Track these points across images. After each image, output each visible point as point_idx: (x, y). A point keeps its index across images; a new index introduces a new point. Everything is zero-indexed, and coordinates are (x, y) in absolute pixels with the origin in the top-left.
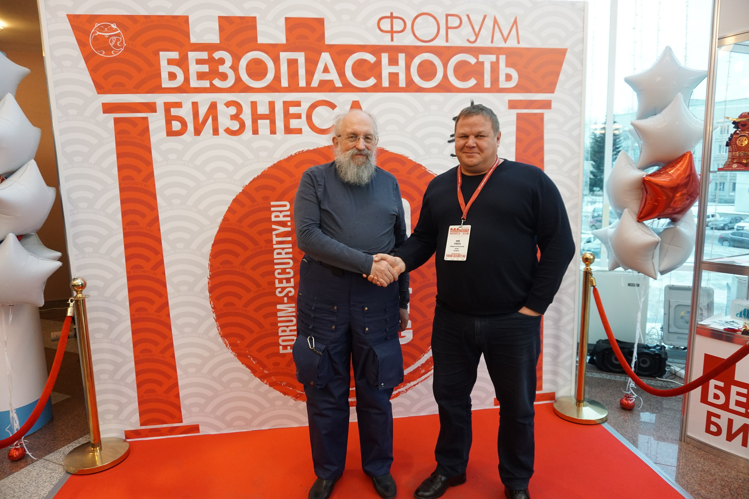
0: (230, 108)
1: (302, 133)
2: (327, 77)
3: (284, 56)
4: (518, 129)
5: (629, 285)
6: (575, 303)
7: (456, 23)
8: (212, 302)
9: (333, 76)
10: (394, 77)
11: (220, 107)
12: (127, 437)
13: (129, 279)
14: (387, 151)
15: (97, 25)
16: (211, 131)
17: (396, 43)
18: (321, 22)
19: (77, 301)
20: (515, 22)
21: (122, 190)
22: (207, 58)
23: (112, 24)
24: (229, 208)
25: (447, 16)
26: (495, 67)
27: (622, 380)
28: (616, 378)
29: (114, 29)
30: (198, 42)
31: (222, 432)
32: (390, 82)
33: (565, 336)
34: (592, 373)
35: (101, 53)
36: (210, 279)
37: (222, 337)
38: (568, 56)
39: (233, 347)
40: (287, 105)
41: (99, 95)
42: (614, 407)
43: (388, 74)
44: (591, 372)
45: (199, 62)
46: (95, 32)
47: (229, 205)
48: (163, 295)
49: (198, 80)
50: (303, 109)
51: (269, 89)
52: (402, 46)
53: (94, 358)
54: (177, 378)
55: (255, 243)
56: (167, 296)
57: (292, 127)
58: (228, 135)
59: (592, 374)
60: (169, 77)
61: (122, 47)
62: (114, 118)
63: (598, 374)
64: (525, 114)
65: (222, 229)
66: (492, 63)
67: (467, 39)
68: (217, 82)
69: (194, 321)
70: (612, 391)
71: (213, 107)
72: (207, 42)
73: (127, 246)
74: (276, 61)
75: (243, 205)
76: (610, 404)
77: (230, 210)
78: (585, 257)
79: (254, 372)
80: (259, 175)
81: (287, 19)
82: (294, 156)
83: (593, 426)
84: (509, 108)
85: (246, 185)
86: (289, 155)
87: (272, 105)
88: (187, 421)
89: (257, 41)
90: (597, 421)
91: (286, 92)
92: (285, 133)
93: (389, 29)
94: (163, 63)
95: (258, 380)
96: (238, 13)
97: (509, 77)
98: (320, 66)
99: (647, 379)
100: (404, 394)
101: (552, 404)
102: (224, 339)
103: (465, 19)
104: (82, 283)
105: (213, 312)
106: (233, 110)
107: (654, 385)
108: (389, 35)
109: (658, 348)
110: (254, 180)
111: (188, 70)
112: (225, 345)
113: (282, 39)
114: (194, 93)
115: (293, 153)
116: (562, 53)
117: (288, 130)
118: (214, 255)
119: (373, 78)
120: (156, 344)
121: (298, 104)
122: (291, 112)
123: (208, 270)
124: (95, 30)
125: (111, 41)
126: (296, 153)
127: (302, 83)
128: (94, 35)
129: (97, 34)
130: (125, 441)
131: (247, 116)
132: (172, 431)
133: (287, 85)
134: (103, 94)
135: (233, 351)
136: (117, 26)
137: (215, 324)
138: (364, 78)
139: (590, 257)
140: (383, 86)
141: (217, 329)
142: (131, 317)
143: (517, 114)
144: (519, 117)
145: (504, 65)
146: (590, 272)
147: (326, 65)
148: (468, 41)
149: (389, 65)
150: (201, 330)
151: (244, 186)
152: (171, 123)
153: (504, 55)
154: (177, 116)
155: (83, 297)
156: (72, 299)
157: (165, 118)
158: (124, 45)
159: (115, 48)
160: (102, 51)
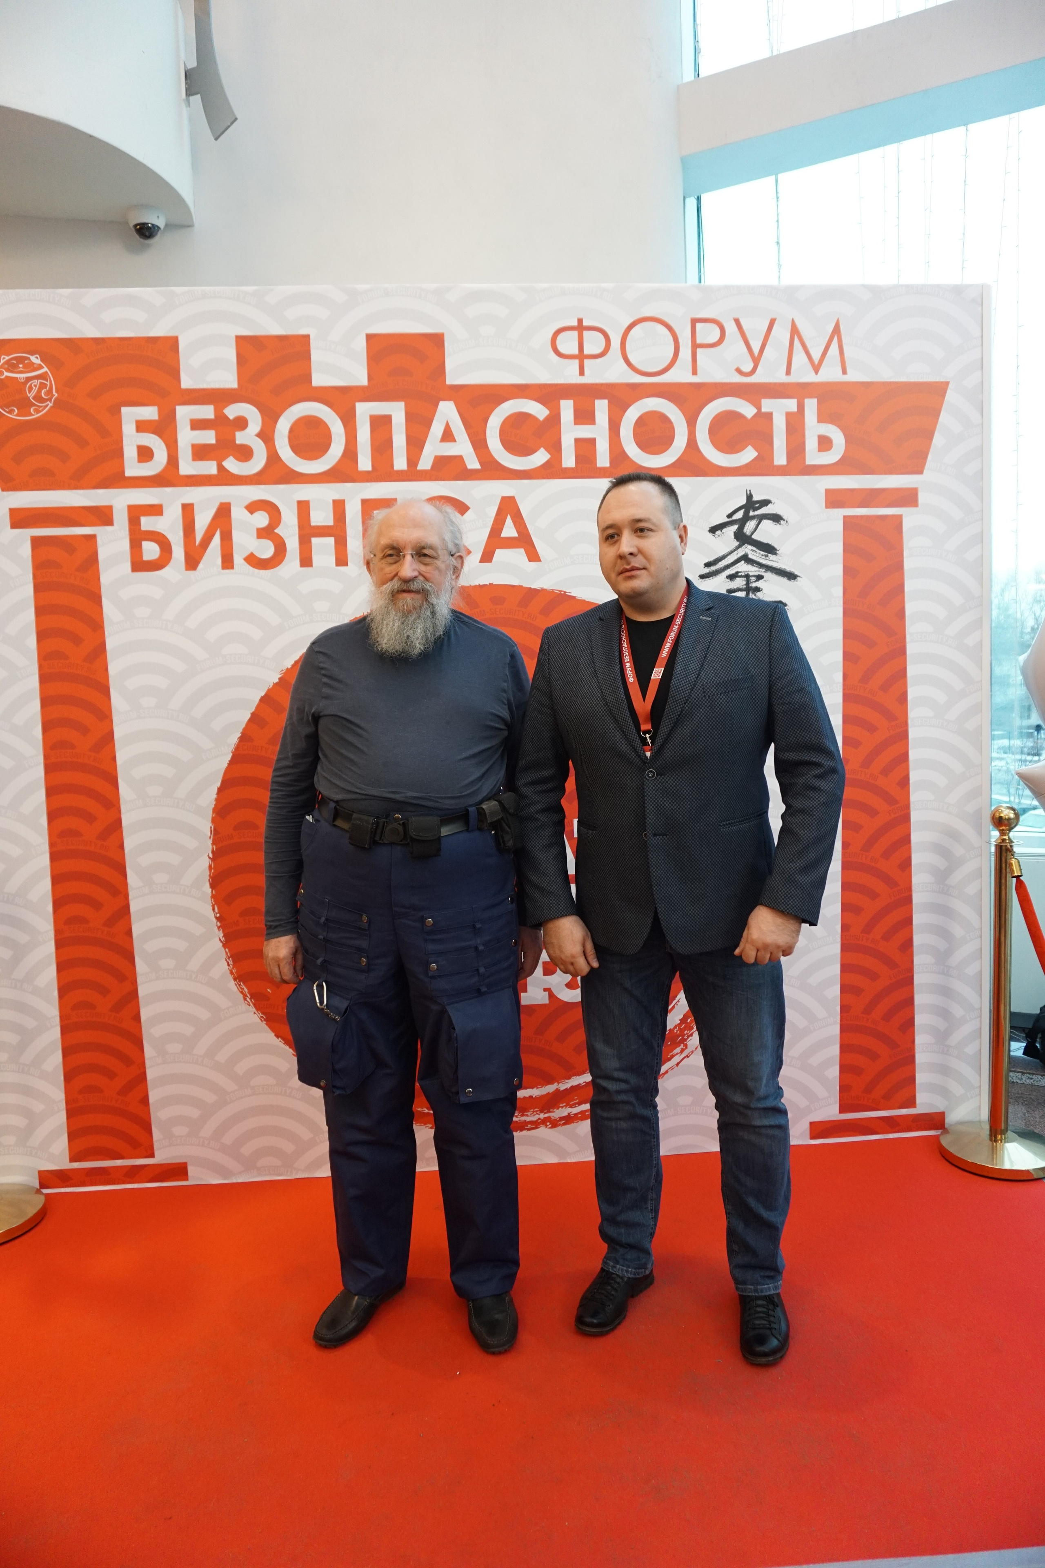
0: (256, 514)
2: (450, 450)
3: (364, 410)
4: (847, 548)
6: (981, 917)
7: (714, 336)
8: (216, 906)
9: (463, 447)
10: (585, 447)
11: (238, 514)
12: (43, 1185)
13: (55, 856)
14: (574, 597)
15: (4, 359)
16: (219, 561)
17: (590, 378)
18: (437, 340)
20: (837, 330)
21: (44, 679)
22: (212, 416)
23: (32, 355)
24: (253, 714)
25: (694, 322)
26: (795, 423)
29: (35, 366)
30: (195, 387)
31: (234, 1181)
32: (579, 458)
33: (961, 987)
34: (1031, 1076)
35: (9, 412)
36: (213, 859)
37: (235, 979)
38: (951, 396)
39: (258, 1001)
40: (369, 506)
41: (5, 493)
43: (573, 442)
44: (1030, 1074)
45: (197, 425)
47: (253, 710)
48: (120, 890)
49: (194, 459)
51: (335, 475)
52: (602, 385)
54: (144, 1063)
56: (128, 894)
58: (251, 568)
59: (1031, 1079)
60: (138, 455)
61: (50, 400)
62: (32, 537)
64: (862, 517)
65: (237, 758)
66: (788, 415)
67: (735, 367)
68: (232, 465)
69: (180, 945)
71: (223, 512)
72: (214, 387)
73: (51, 791)
74: (349, 420)
75: (278, 708)
77: (255, 718)
78: (999, 817)
81: (370, 338)
83: (1028, 1182)
84: (827, 507)
85: (287, 669)
87: (339, 507)
88: (163, 1155)
89: (311, 382)
90: (1033, 1173)
91: (367, 481)
93: (575, 351)
94: (128, 429)
96: (275, 329)
97: (825, 443)
98: (437, 429)
101: (938, 1137)
102: (240, 985)
103: (731, 328)
105: (219, 928)
106: (262, 519)
108: (576, 362)
111: (176, 441)
112: (241, 996)
113: (359, 377)
114: (187, 485)
116: (938, 390)
118: (222, 811)
119: (542, 450)
120: (104, 991)
123: (210, 842)
125: (30, 389)
127: (400, 463)
129: (3, 377)
130: (38, 1191)
131: (289, 530)
132: (133, 1174)
133: (369, 468)
134: (12, 490)
135: (257, 1009)
136: (41, 360)
137: (223, 953)
138: (525, 451)
139: (1007, 816)
140: (564, 465)
141: (226, 962)
142: (56, 936)
143: (845, 517)
144: (849, 524)
145: (816, 420)
146: (1009, 846)
147: (447, 426)
148: (739, 371)
149: (576, 423)
150: (195, 964)
151: (282, 671)
152: (140, 546)
153: (815, 397)
154: (152, 531)
157: (130, 535)
158: (54, 395)
159: (38, 402)
160: (13, 409)
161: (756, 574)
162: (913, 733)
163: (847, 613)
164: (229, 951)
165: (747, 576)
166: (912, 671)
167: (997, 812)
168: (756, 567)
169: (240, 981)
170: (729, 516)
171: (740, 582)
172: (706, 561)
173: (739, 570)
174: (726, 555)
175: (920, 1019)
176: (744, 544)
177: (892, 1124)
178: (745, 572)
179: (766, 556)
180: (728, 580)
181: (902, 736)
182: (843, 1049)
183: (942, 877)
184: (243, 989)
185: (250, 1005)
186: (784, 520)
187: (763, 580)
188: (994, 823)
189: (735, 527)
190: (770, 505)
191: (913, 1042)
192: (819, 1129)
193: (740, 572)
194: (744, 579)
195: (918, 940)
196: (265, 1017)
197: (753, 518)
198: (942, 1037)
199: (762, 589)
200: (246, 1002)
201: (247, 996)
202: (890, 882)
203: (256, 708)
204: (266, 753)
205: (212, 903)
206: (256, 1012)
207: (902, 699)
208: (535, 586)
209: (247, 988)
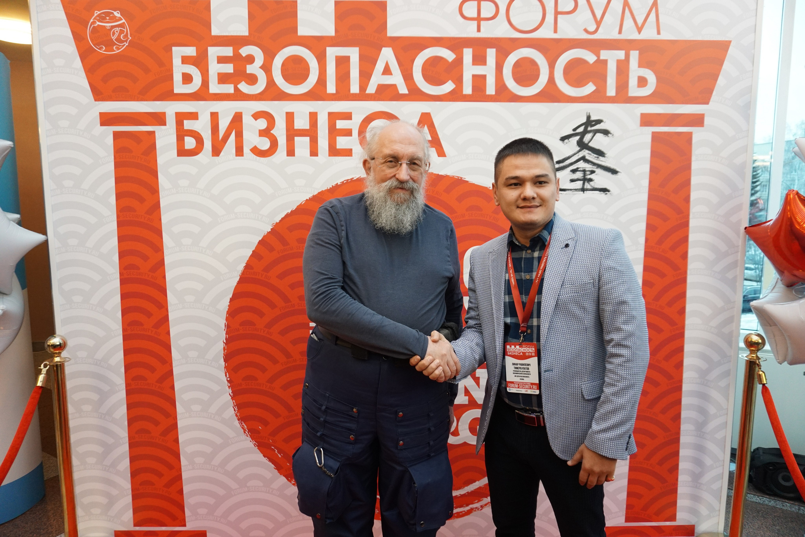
0: (258, 120)
1: (352, 156)
2: (388, 80)
3: (332, 52)
4: (654, 154)
5: (804, 374)
6: (728, 402)
7: (571, 6)
8: (227, 373)
9: (397, 79)
10: (479, 81)
11: (247, 120)
13: (126, 338)
14: (467, 181)
15: (97, 13)
16: (234, 151)
17: (484, 34)
18: (382, 6)
19: (52, 367)
20: (655, 4)
21: (120, 224)
22: (231, 54)
23: (115, 11)
24: (253, 251)
26: (623, 68)
27: (794, 509)
28: (783, 506)
29: (117, 18)
30: (221, 35)
32: (474, 88)
33: (711, 446)
35: (100, 49)
36: (226, 344)
37: (238, 420)
38: (731, 51)
39: (253, 434)
40: (333, 117)
41: (97, 102)
43: (471, 77)
45: (222, 60)
46: (94, 23)
47: (254, 249)
48: (167, 361)
49: (219, 83)
50: (354, 124)
51: (311, 96)
52: (492, 39)
53: (73, 438)
54: (180, 469)
56: (172, 363)
57: (339, 147)
58: (255, 156)
60: (183, 80)
61: (126, 41)
62: (113, 132)
63: (756, 496)
64: (665, 133)
65: (243, 280)
66: (619, 62)
67: (584, 28)
68: (244, 87)
69: (205, 397)
70: (780, 528)
71: (237, 118)
72: (233, 34)
73: (124, 296)
74: (321, 59)
75: (271, 249)
77: (255, 254)
78: (750, 340)
79: (279, 467)
80: (294, 209)
82: (340, 185)
84: (641, 125)
85: (277, 223)
86: (334, 184)
87: (313, 117)
88: (191, 525)
89: (297, 33)
91: (332, 100)
92: (329, 156)
93: (475, 15)
94: (177, 61)
95: (283, 479)
97: (642, 82)
98: (380, 66)
100: (479, 511)
102: (242, 423)
104: (60, 344)
105: (229, 387)
106: (262, 124)
108: (475, 23)
110: (287, 216)
111: (207, 71)
112: (243, 430)
113: (329, 30)
114: (214, 100)
115: (339, 182)
116: (724, 46)
117: (334, 151)
118: (232, 314)
119: (450, 82)
120: (156, 423)
121: (348, 116)
122: (338, 127)
123: (225, 332)
124: (93, 19)
125: (114, 34)
126: (343, 182)
127: (355, 88)
128: (93, 26)
129: (96, 25)
131: (280, 131)
132: (172, 536)
133: (334, 92)
134: (101, 101)
135: (251, 439)
136: (121, 15)
137: (231, 403)
138: (438, 82)
139: (757, 341)
140: (464, 93)
141: (233, 409)
142: (126, 387)
143: (653, 133)
144: (656, 137)
145: (637, 65)
146: (758, 362)
147: (387, 64)
148: (586, 31)
149: (473, 64)
150: (213, 409)
151: (273, 224)
152: (183, 140)
153: (637, 50)
154: (191, 130)
155: (62, 361)
156: (46, 363)
157: (176, 132)
159: (118, 43)
160: (102, 47)
161: (591, 169)
162: (691, 279)
163: (651, 197)
164: (236, 402)
165: (584, 171)
166: (692, 237)
167: (749, 338)
168: (591, 165)
169: (242, 421)
170: (574, 130)
171: (579, 175)
173: (579, 167)
174: (570, 156)
175: (682, 465)
176: (583, 149)
177: (661, 531)
178: (583, 168)
179: (598, 158)
180: (571, 173)
181: (683, 281)
182: (630, 482)
183: (703, 374)
184: (244, 426)
185: (248, 436)
186: (611, 134)
187: (595, 173)
188: (747, 344)
189: (577, 138)
190: (602, 124)
191: (677, 479)
192: (611, 531)
193: (580, 168)
194: (582, 172)
195: (684, 414)
196: (257, 444)
197: (590, 132)
199: (594, 180)
200: (245, 434)
201: (246, 431)
202: (668, 376)
203: (256, 248)
204: (262, 277)
205: (225, 371)
206: (252, 441)
207: (685, 256)
208: (441, 173)
209: (246, 425)
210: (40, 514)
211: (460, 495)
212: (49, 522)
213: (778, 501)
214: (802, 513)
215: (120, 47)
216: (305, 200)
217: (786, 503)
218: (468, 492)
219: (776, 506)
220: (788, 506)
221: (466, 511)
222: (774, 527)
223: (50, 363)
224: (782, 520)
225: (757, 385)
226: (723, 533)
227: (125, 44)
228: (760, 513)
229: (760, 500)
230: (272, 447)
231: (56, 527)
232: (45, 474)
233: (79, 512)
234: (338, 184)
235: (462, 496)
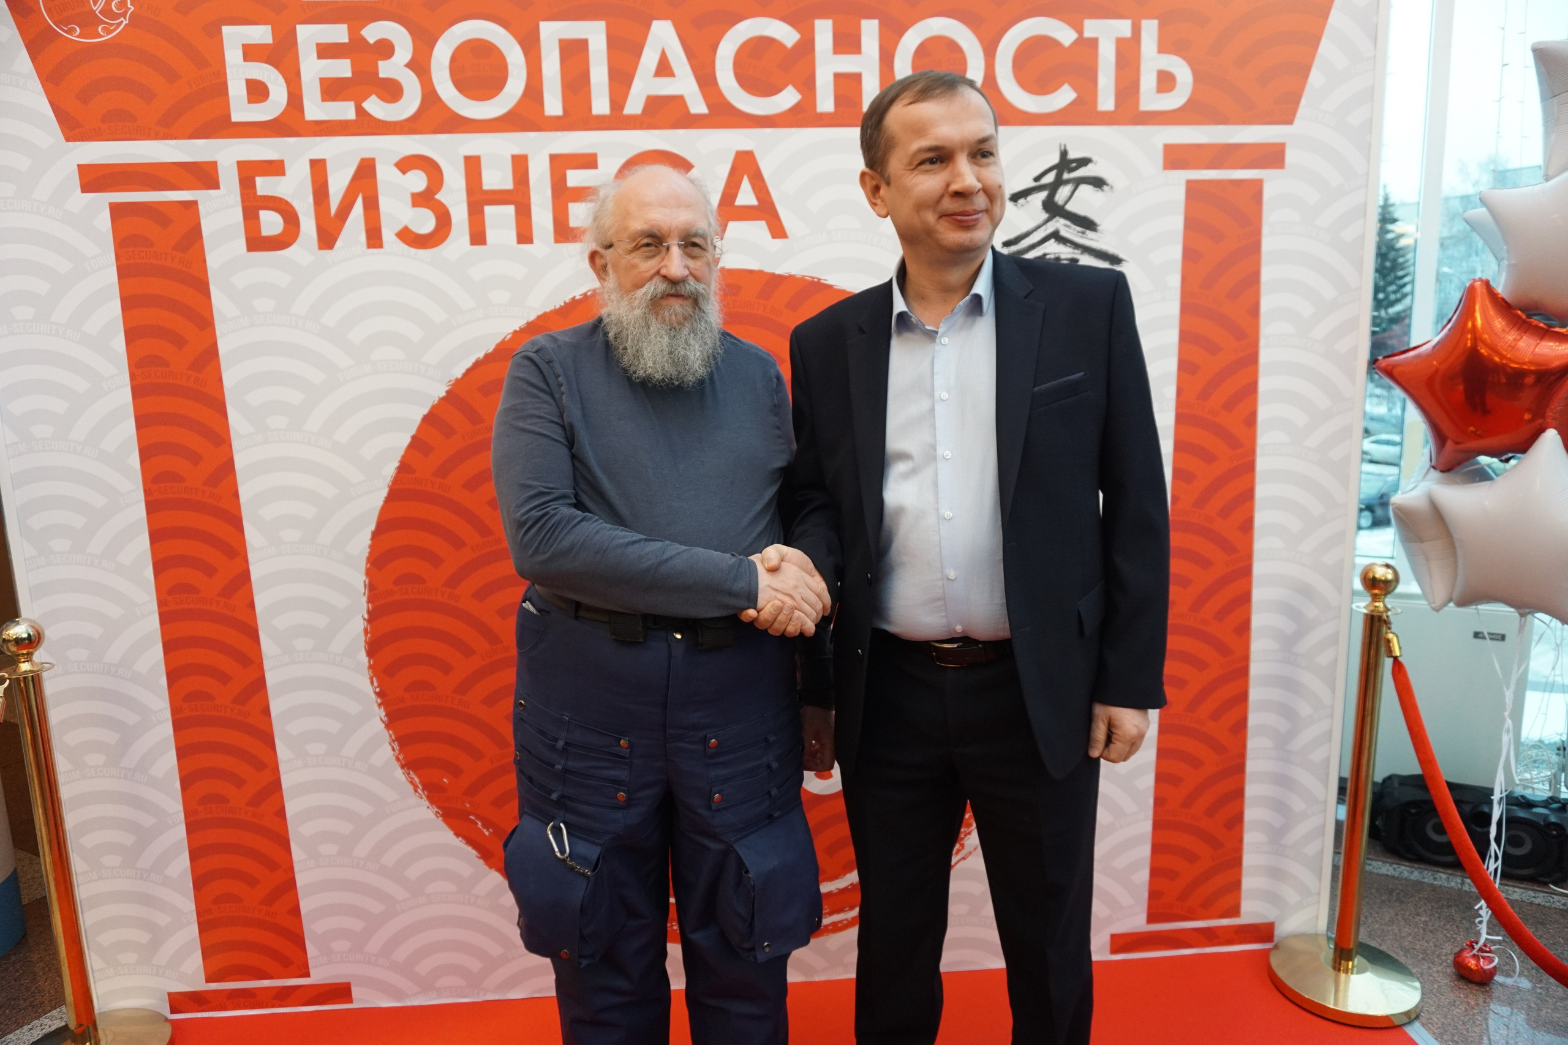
0: (410, 174)
2: (666, 87)
3: (552, 32)
4: (1191, 224)
5: (1477, 635)
6: (1333, 691)
8: (375, 679)
9: (684, 85)
10: (847, 84)
11: (386, 173)
12: (173, 1011)
13: (165, 619)
14: (830, 287)
16: (362, 237)
19: (15, 682)
21: (138, 392)
22: (346, 40)
24: (414, 438)
26: (1128, 54)
27: (1453, 884)
28: (1435, 879)
31: (409, 1003)
32: (838, 100)
33: (1303, 776)
35: (70, 31)
36: (369, 621)
37: (402, 767)
39: (434, 793)
40: (560, 164)
41: (70, 143)
42: (1438, 972)
43: (831, 78)
45: (326, 51)
47: (413, 432)
48: (251, 660)
49: (323, 100)
50: (602, 177)
51: (513, 121)
53: (71, 819)
54: (291, 869)
55: (483, 530)
56: (262, 663)
57: (573, 223)
58: (406, 247)
60: (248, 93)
61: (124, 15)
62: (110, 203)
63: (1388, 865)
64: (1212, 182)
65: (396, 494)
66: (1120, 42)
68: (375, 107)
69: (332, 726)
70: (1427, 919)
71: (366, 171)
73: (155, 537)
74: (531, 45)
75: (448, 431)
76: (1423, 959)
77: (417, 444)
78: (1371, 575)
79: (486, 855)
80: (490, 351)
82: (580, 301)
83: (1383, 1032)
84: (1165, 168)
85: (457, 380)
86: (568, 299)
87: (520, 164)
88: (320, 974)
90: (1391, 1017)
91: (557, 129)
92: (557, 241)
94: (233, 56)
95: (495, 880)
97: (1166, 81)
98: (649, 59)
99: (1524, 888)
101: (1267, 952)
102: (408, 773)
104: (29, 635)
105: (379, 705)
106: (418, 181)
107: (1544, 906)
109: (1555, 806)
110: (477, 364)
111: (298, 74)
112: (411, 787)
114: (315, 135)
115: (578, 294)
117: (564, 232)
118: (378, 560)
119: (790, 88)
120: (239, 782)
121: (589, 161)
122: (570, 183)
123: (365, 599)
125: (96, 0)
126: (585, 294)
127: (601, 105)
130: (167, 1018)
131: (454, 195)
132: (283, 996)
133: (559, 112)
134: (79, 141)
135: (431, 802)
137: (386, 736)
138: (771, 90)
139: (1384, 576)
140: (820, 109)
141: (390, 748)
142: (173, 715)
143: (1188, 182)
144: (1194, 190)
145: (1155, 49)
146: (1385, 617)
147: (663, 55)
149: (836, 52)
150: (351, 749)
151: (450, 381)
152: (257, 217)
153: (1155, 18)
154: (272, 197)
155: (35, 669)
156: (3, 676)
157: (243, 201)
158: (130, 8)
159: (107, 19)
160: (74, 28)
161: (1070, 256)
162: (1262, 464)
163: (1187, 308)
164: (395, 732)
166: (1265, 384)
167: (1370, 572)
168: (1070, 247)
169: (409, 769)
170: (1037, 179)
172: (1006, 238)
173: (1047, 251)
174: (1030, 232)
175: (1251, 814)
176: (1054, 217)
177: (1210, 936)
178: (1055, 254)
179: (1083, 233)
181: (1248, 468)
182: (1157, 849)
183: (1288, 643)
184: (413, 778)
185: (422, 798)
186: (1108, 185)
188: (1366, 584)
189: (1043, 195)
190: (1090, 166)
191: (1240, 841)
192: (1120, 943)
195: (1254, 719)
196: (441, 813)
197: (1067, 182)
198: (1276, 835)
200: (417, 794)
201: (419, 788)
202: (1223, 649)
203: (419, 429)
204: (432, 487)
205: (370, 675)
206: (431, 807)
207: (1251, 420)
208: (780, 271)
209: (419, 777)
210: (17, 971)
211: (837, 891)
212: (37, 985)
213: (1426, 872)
214: (1468, 889)
215: (112, 28)
216: (512, 331)
217: (1440, 874)
218: (852, 884)
219: (1423, 880)
220: (1444, 879)
221: (850, 920)
222: (1419, 918)
223: (9, 675)
224: (1433, 904)
225: (1384, 661)
226: (1325, 932)
227: (122, 22)
228: (1394, 894)
229: (1394, 869)
230: (470, 817)
231: (49, 992)
232: (23, 892)
233: (93, 962)
234: (576, 298)
235: (842, 891)
